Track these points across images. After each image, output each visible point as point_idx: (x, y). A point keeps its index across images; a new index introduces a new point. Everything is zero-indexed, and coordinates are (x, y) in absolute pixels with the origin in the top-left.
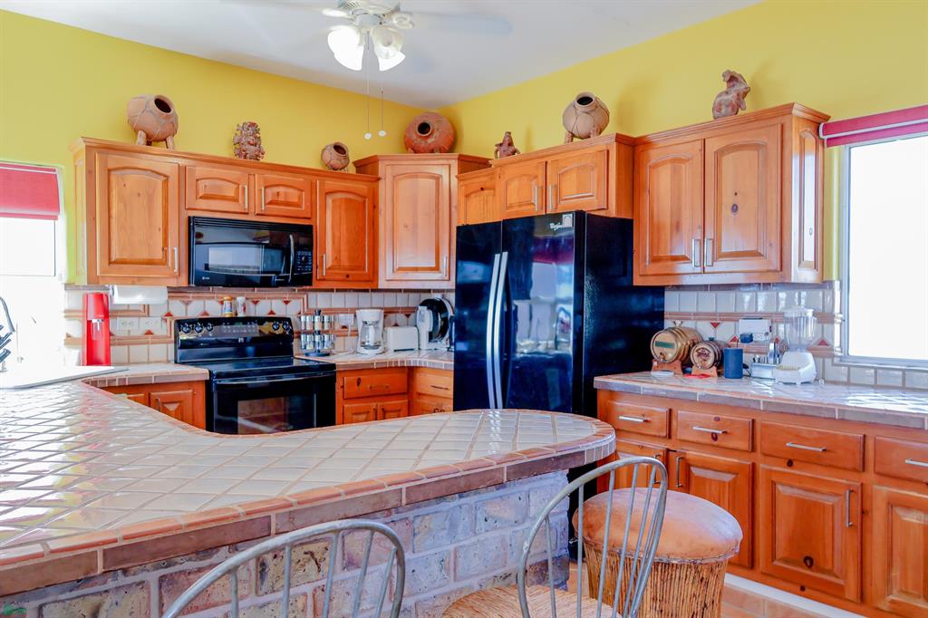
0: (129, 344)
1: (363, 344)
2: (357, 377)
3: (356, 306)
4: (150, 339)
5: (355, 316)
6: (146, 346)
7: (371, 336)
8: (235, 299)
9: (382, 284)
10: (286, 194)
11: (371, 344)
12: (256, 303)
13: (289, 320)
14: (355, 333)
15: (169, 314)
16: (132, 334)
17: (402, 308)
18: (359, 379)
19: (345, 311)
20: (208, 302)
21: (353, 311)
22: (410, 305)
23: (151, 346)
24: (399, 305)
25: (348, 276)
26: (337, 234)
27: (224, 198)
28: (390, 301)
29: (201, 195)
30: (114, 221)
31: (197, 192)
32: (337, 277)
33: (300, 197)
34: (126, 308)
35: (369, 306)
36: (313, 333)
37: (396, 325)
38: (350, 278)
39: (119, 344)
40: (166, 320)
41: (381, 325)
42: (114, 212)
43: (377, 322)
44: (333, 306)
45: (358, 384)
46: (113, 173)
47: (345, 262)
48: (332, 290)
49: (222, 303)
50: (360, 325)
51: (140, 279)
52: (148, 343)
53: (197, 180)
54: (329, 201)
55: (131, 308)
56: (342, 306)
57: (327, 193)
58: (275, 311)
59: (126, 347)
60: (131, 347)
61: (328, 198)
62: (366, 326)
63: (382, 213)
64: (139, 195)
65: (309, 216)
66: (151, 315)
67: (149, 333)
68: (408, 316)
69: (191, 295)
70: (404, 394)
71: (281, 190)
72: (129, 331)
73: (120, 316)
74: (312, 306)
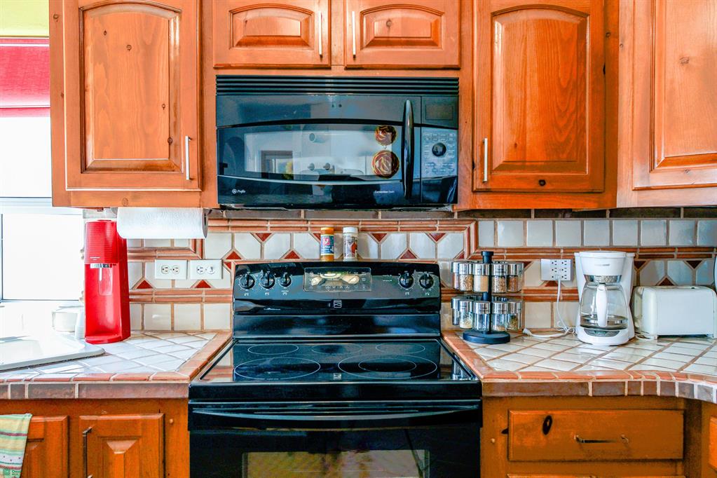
0: (174, 301)
1: (587, 324)
2: (543, 413)
3: (579, 245)
4: (203, 295)
5: (573, 263)
6: (198, 305)
7: (601, 305)
8: (340, 230)
9: (626, 199)
10: (403, 20)
11: (601, 322)
12: (379, 237)
13: (434, 268)
14: (571, 295)
15: (234, 256)
16: (178, 286)
17: (680, 248)
18: (549, 418)
19: (554, 253)
20: (297, 236)
21: (569, 253)
22: (699, 243)
23: (206, 306)
24: (672, 243)
25: (542, 182)
26: (517, 95)
27: (283, 41)
28: (652, 234)
29: (239, 37)
30: (90, 96)
31: (233, 36)
32: (524, 186)
33: (435, 27)
34: (168, 245)
35: (606, 244)
36: (472, 296)
37: (667, 283)
38: (548, 187)
39: (157, 302)
40: (229, 265)
41: (626, 284)
42: (90, 80)
43: (616, 279)
44: (529, 245)
45: (546, 430)
46: (88, 14)
47: (535, 151)
48: (525, 214)
49: (318, 236)
50: (581, 283)
51: (136, 196)
52: (200, 301)
53: (233, 12)
54: (499, 28)
55: (176, 245)
56: (549, 244)
57: (494, 15)
58: (414, 251)
59: (168, 306)
60: (176, 305)
61: (497, 24)
62: (591, 285)
63: (627, 44)
64: (129, 47)
65: (455, 62)
66: (206, 255)
67: (203, 284)
68: (694, 264)
69: (269, 225)
70: (673, 461)
71: (396, 15)
72: (173, 281)
73: (160, 258)
74: (486, 242)
